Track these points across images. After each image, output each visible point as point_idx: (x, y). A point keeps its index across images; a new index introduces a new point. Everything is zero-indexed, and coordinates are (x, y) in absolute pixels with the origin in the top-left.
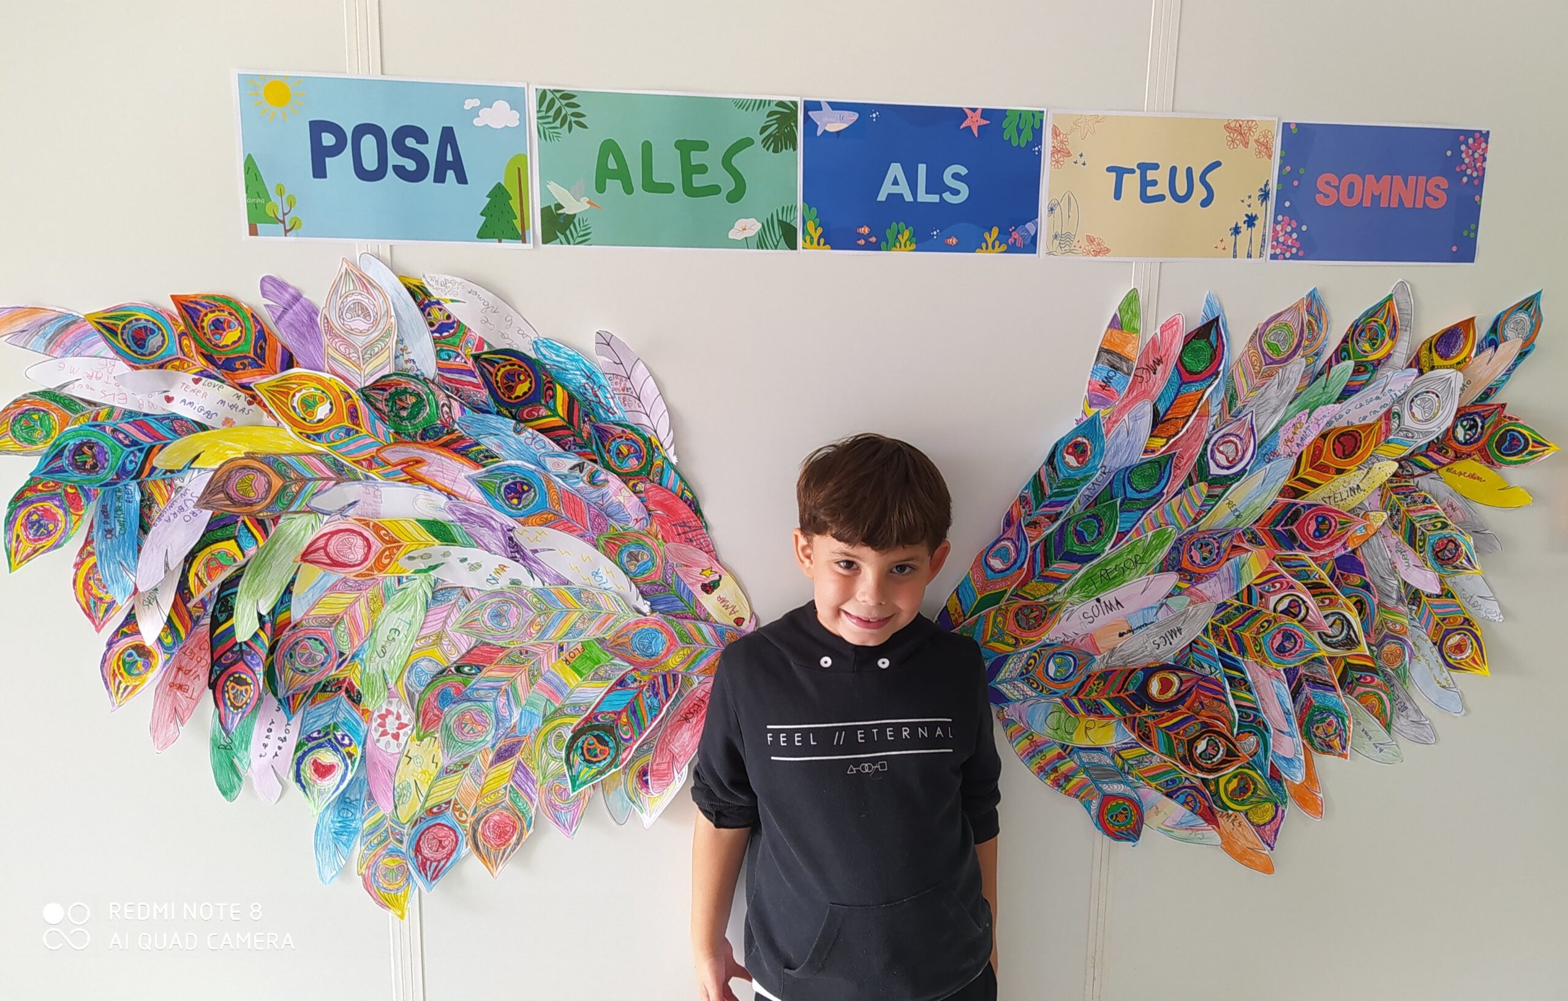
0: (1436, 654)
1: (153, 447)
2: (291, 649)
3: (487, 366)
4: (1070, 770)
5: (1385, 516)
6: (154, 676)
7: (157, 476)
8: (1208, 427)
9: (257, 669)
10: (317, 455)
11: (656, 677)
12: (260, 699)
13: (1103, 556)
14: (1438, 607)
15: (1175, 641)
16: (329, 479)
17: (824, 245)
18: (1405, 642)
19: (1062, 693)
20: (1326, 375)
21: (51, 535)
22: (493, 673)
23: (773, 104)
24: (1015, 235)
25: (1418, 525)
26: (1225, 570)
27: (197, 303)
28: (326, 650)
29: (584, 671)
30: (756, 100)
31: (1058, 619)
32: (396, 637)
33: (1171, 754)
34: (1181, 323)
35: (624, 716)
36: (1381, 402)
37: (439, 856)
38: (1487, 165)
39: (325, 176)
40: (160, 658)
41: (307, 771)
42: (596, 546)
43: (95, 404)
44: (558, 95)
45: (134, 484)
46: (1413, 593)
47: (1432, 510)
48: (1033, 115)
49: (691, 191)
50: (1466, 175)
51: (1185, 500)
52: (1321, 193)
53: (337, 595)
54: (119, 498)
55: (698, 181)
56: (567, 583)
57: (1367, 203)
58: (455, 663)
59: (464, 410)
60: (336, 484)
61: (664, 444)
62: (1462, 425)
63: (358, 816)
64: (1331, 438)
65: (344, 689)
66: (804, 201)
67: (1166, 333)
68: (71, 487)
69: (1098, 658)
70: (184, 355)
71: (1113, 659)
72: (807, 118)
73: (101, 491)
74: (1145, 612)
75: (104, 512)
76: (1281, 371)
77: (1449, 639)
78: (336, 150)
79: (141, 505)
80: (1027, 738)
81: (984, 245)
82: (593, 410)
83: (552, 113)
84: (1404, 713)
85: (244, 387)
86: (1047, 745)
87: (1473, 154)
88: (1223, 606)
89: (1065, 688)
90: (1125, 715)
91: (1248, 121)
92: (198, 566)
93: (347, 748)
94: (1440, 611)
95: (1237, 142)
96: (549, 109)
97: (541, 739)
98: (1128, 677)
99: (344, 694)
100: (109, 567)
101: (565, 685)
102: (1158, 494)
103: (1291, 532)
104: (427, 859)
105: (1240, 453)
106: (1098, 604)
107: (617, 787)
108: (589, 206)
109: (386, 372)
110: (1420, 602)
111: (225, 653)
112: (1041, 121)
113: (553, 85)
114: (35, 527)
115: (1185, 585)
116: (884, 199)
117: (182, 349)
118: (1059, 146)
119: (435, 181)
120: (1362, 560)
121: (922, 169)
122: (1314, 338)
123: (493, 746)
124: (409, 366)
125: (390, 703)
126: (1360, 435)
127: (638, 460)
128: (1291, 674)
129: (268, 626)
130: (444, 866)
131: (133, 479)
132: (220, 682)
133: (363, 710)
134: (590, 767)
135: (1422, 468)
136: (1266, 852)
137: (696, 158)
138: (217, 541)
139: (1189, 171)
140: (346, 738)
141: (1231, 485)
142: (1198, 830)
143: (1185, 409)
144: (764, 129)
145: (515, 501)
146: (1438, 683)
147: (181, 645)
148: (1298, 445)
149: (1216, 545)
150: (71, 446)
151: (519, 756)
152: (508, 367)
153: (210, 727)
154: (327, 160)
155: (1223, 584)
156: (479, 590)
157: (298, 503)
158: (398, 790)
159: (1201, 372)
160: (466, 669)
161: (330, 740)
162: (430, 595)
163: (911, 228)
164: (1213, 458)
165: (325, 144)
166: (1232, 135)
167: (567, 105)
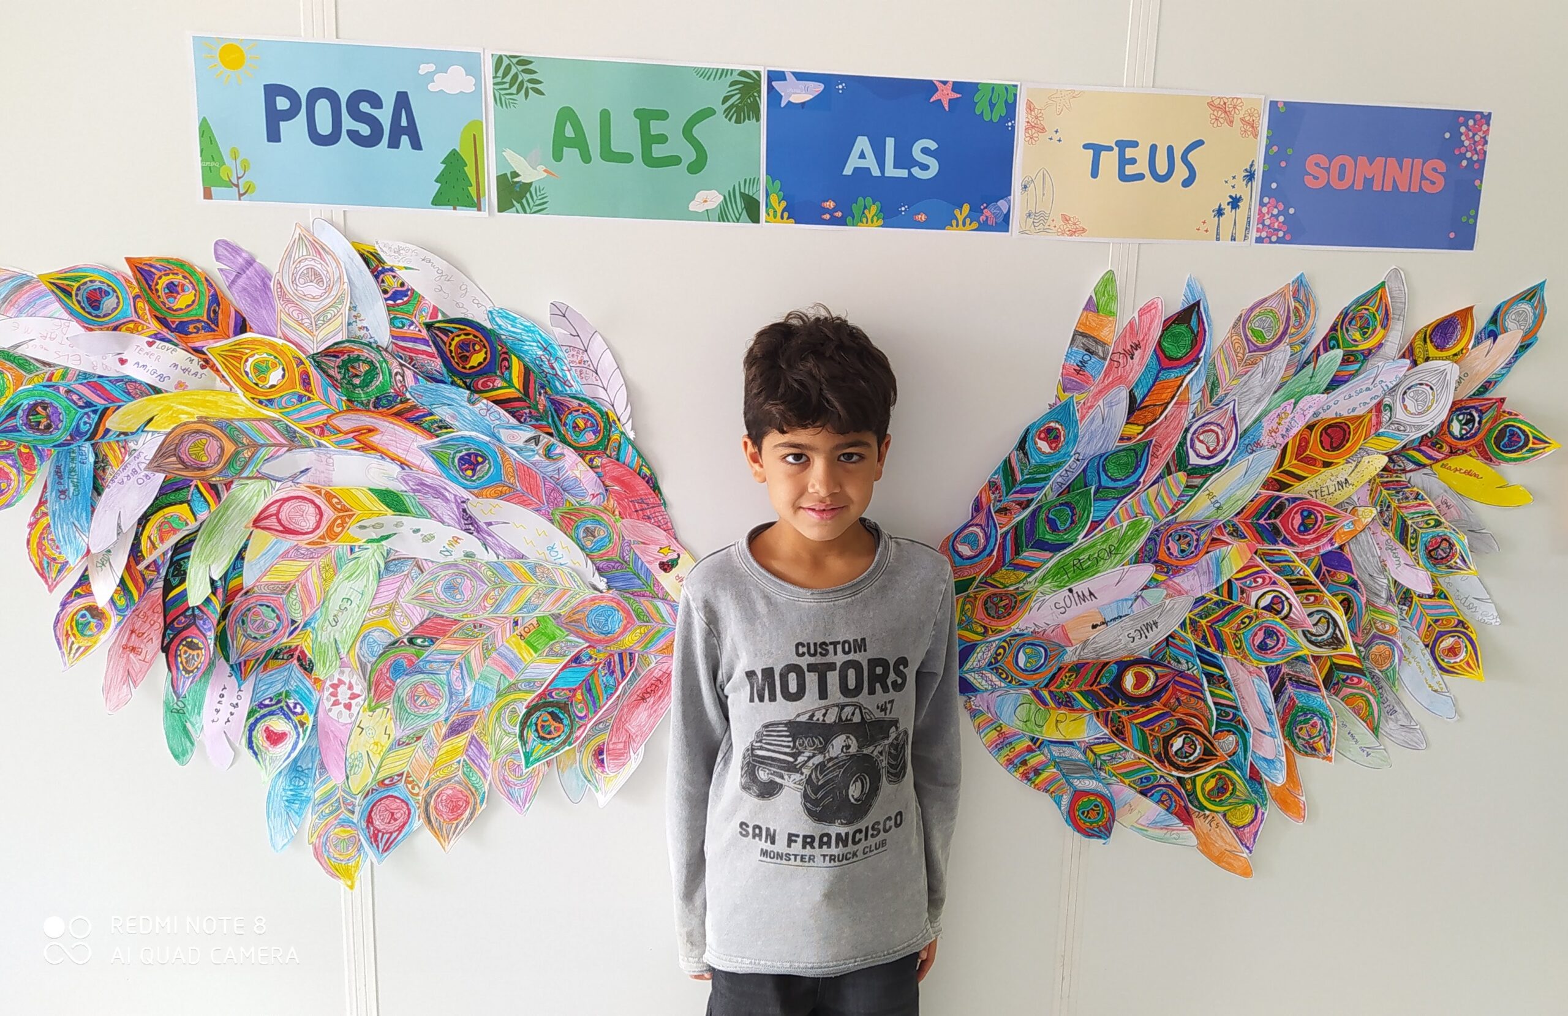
0: (1428, 656)
1: (107, 409)
2: (242, 615)
3: (440, 334)
6: (107, 637)
7: (111, 437)
8: (1188, 415)
9: (208, 634)
11: (612, 655)
12: (211, 664)
15: (1151, 635)
16: (281, 445)
17: (788, 218)
18: (1395, 643)
19: (1031, 684)
20: (1313, 364)
22: (445, 646)
23: (735, 74)
24: (987, 212)
25: (1409, 522)
26: (1204, 563)
27: (151, 266)
28: (278, 618)
30: (718, 69)
31: (1029, 608)
33: (1145, 750)
34: (1160, 307)
35: (579, 693)
37: (391, 828)
38: (1488, 148)
39: (279, 140)
40: (113, 619)
42: (551, 521)
43: (49, 365)
44: (515, 61)
45: (88, 444)
46: (1404, 593)
48: (1007, 89)
49: (650, 161)
50: (1467, 159)
51: (1162, 490)
52: (1310, 174)
54: (73, 459)
55: (658, 151)
56: (523, 557)
57: (1359, 186)
58: (407, 634)
59: (418, 379)
60: (288, 451)
64: (1318, 430)
65: (295, 657)
66: (767, 173)
68: (25, 447)
69: (1069, 649)
71: (1085, 651)
72: (770, 88)
73: (54, 451)
74: (1120, 604)
75: (58, 472)
76: (1264, 359)
77: (1442, 642)
78: (290, 114)
81: (954, 223)
83: (507, 79)
84: (1393, 717)
85: (197, 351)
86: (1015, 738)
87: (1473, 137)
89: (1035, 679)
90: (1097, 709)
91: (1233, 99)
92: (151, 529)
94: (1433, 611)
95: (1222, 121)
96: (505, 75)
97: (494, 714)
98: (1100, 671)
99: (295, 661)
101: (519, 660)
102: (1134, 483)
106: (1070, 594)
108: (545, 174)
110: (1411, 602)
112: (1015, 95)
113: (509, 51)
115: (1161, 578)
116: (850, 173)
118: (1033, 121)
119: (390, 146)
120: (1349, 557)
121: (890, 142)
122: (1301, 326)
123: (446, 720)
125: (342, 672)
126: (1349, 428)
127: (594, 433)
129: (220, 591)
130: (395, 838)
131: (86, 440)
132: (173, 646)
133: (316, 679)
134: (544, 744)
135: (1414, 463)
136: (1245, 855)
137: (656, 127)
138: (171, 505)
139: (1170, 149)
140: (298, 706)
141: (1212, 475)
142: (1173, 830)
143: (1164, 396)
144: (726, 100)
145: (469, 473)
148: (1283, 436)
149: (1195, 537)
150: (25, 406)
153: (163, 691)
154: (282, 123)
155: (1202, 578)
156: (432, 562)
158: (350, 760)
159: (1181, 358)
160: (419, 641)
161: (282, 707)
162: (382, 566)
163: (878, 203)
165: (279, 108)
166: (1215, 113)
167: (523, 71)
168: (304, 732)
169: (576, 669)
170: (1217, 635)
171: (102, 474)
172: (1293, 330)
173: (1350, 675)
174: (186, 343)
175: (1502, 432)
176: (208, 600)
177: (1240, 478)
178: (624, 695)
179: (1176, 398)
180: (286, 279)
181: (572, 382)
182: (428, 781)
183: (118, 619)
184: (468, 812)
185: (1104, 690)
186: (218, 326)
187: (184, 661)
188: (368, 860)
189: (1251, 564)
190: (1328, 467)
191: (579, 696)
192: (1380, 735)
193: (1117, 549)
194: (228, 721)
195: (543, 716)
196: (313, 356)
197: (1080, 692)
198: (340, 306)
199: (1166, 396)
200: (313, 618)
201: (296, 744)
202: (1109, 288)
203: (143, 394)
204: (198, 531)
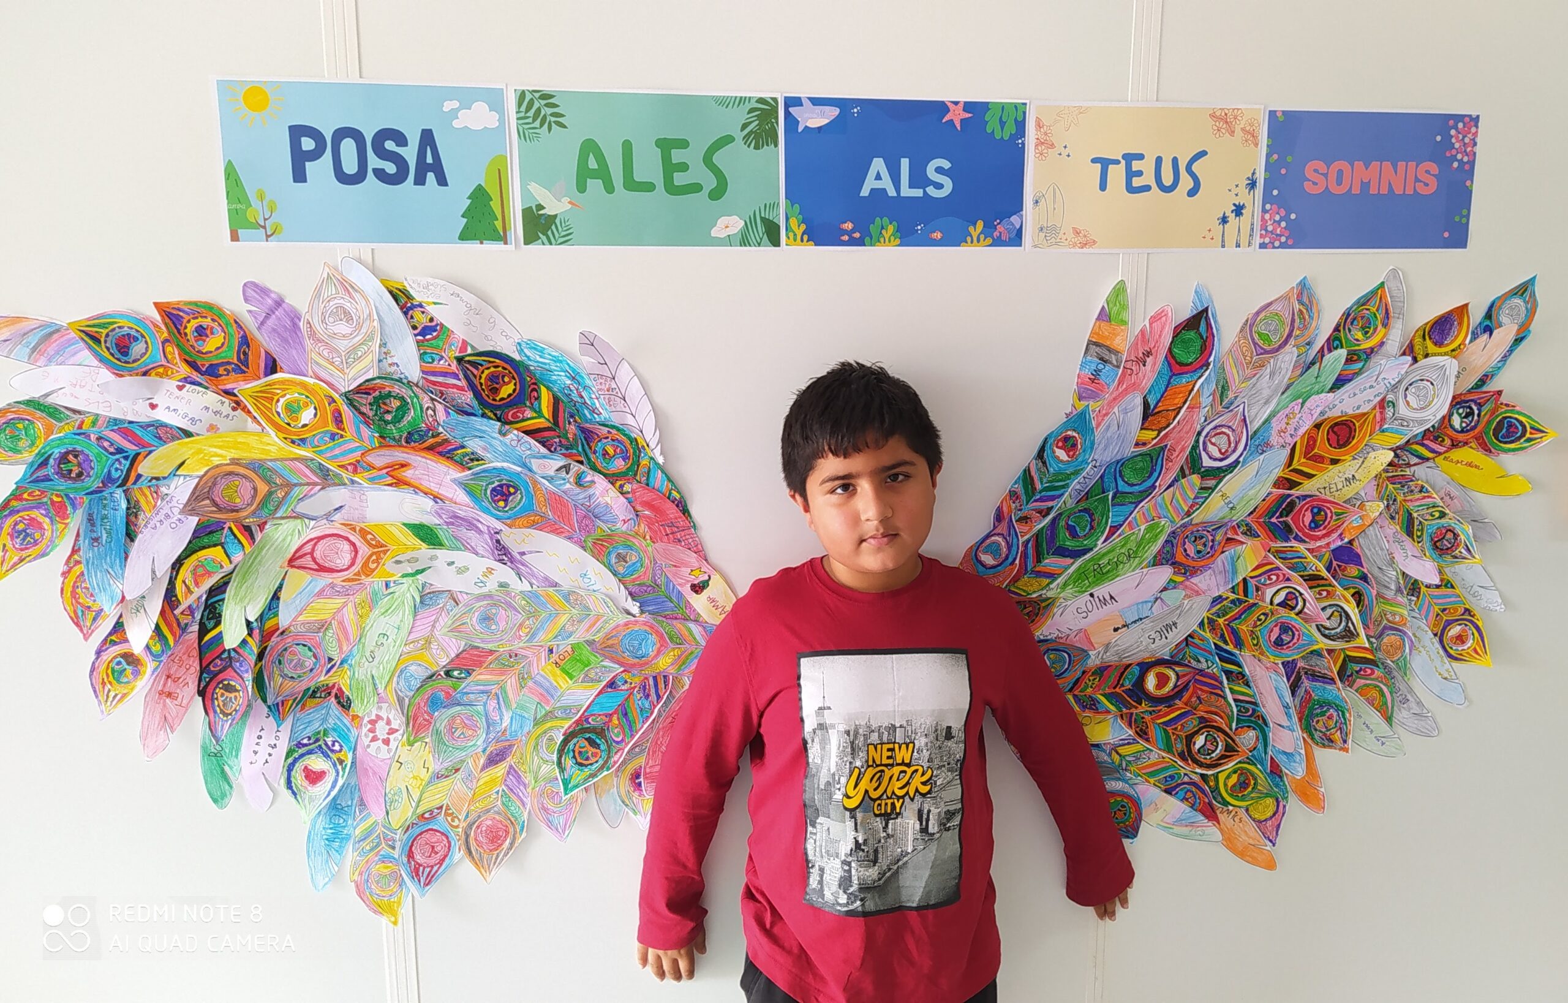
0: (1438, 645)
1: (138, 454)
2: (279, 655)
3: (470, 368)
6: (143, 684)
8: (1199, 419)
9: (245, 675)
12: (249, 706)
13: (1095, 550)
14: (1438, 597)
15: (1170, 635)
16: (315, 484)
17: (808, 241)
18: (1405, 633)
21: (37, 544)
22: (482, 677)
23: (753, 101)
24: (1000, 228)
25: (1415, 515)
27: (179, 310)
28: (315, 656)
30: (736, 97)
31: (1051, 614)
32: (385, 642)
33: (1169, 749)
34: (1170, 314)
35: (615, 718)
37: (432, 861)
38: (1477, 149)
39: (305, 181)
40: (149, 666)
41: (298, 777)
42: (583, 547)
44: (537, 95)
46: (1412, 584)
47: (1429, 500)
48: (1016, 107)
49: (672, 189)
50: (1457, 160)
51: (1177, 493)
52: (1310, 180)
53: (322, 600)
54: (105, 506)
55: (679, 179)
56: (556, 585)
57: (1356, 190)
58: (444, 667)
59: (449, 413)
60: (322, 489)
62: (1457, 413)
63: (350, 822)
64: (1324, 429)
66: (786, 198)
68: (58, 496)
70: (168, 362)
71: (1108, 654)
72: (788, 114)
73: (86, 499)
74: (1140, 606)
75: (91, 520)
76: (1272, 361)
78: (315, 155)
81: (969, 239)
83: (531, 113)
84: (1405, 706)
85: (228, 393)
87: (1463, 139)
88: (1218, 599)
90: (1122, 711)
91: (1234, 110)
92: (185, 573)
94: (1440, 601)
95: (1224, 131)
96: (528, 110)
97: (532, 742)
98: (1124, 672)
99: (333, 699)
100: (96, 576)
101: (555, 688)
103: (1286, 524)
104: (420, 865)
105: (1233, 445)
106: (1091, 599)
107: (609, 790)
108: (570, 206)
110: (1419, 593)
111: (214, 660)
112: (1024, 113)
113: (532, 86)
114: (21, 536)
115: (1179, 579)
116: (867, 194)
118: (1043, 138)
119: (416, 183)
120: (1359, 551)
121: (905, 163)
123: (484, 751)
124: (394, 368)
125: (380, 708)
126: (1354, 425)
127: (624, 460)
128: (1289, 667)
129: (256, 632)
130: (437, 871)
131: (118, 487)
133: (353, 716)
134: (581, 770)
136: (1268, 848)
137: (677, 156)
138: (204, 548)
139: (1175, 161)
140: (336, 744)
143: (1176, 401)
144: (744, 127)
146: (1440, 674)
147: (170, 653)
148: (1291, 436)
150: (57, 452)
151: (510, 760)
152: (492, 369)
153: (200, 736)
154: (307, 164)
156: (467, 594)
157: (284, 508)
158: (390, 796)
159: (1192, 363)
161: (320, 746)
162: (418, 600)
163: (895, 223)
164: (1205, 449)
165: (304, 148)
166: (1217, 124)
167: (546, 105)
168: (344, 769)
169: (612, 694)
170: (1234, 633)
172: (1298, 332)
173: (1363, 666)
174: (216, 386)
176: (244, 642)
177: (1251, 479)
179: (1188, 403)
181: (600, 409)
182: (468, 813)
183: (155, 664)
184: (508, 841)
185: (1126, 692)
188: (410, 895)
190: (1336, 464)
191: (615, 721)
192: (1393, 724)
193: (1135, 552)
194: (267, 762)
195: (580, 742)
196: (346, 395)
197: (1101, 694)
199: (1178, 401)
201: (335, 782)
202: (1121, 297)
203: (174, 438)
204: (232, 573)
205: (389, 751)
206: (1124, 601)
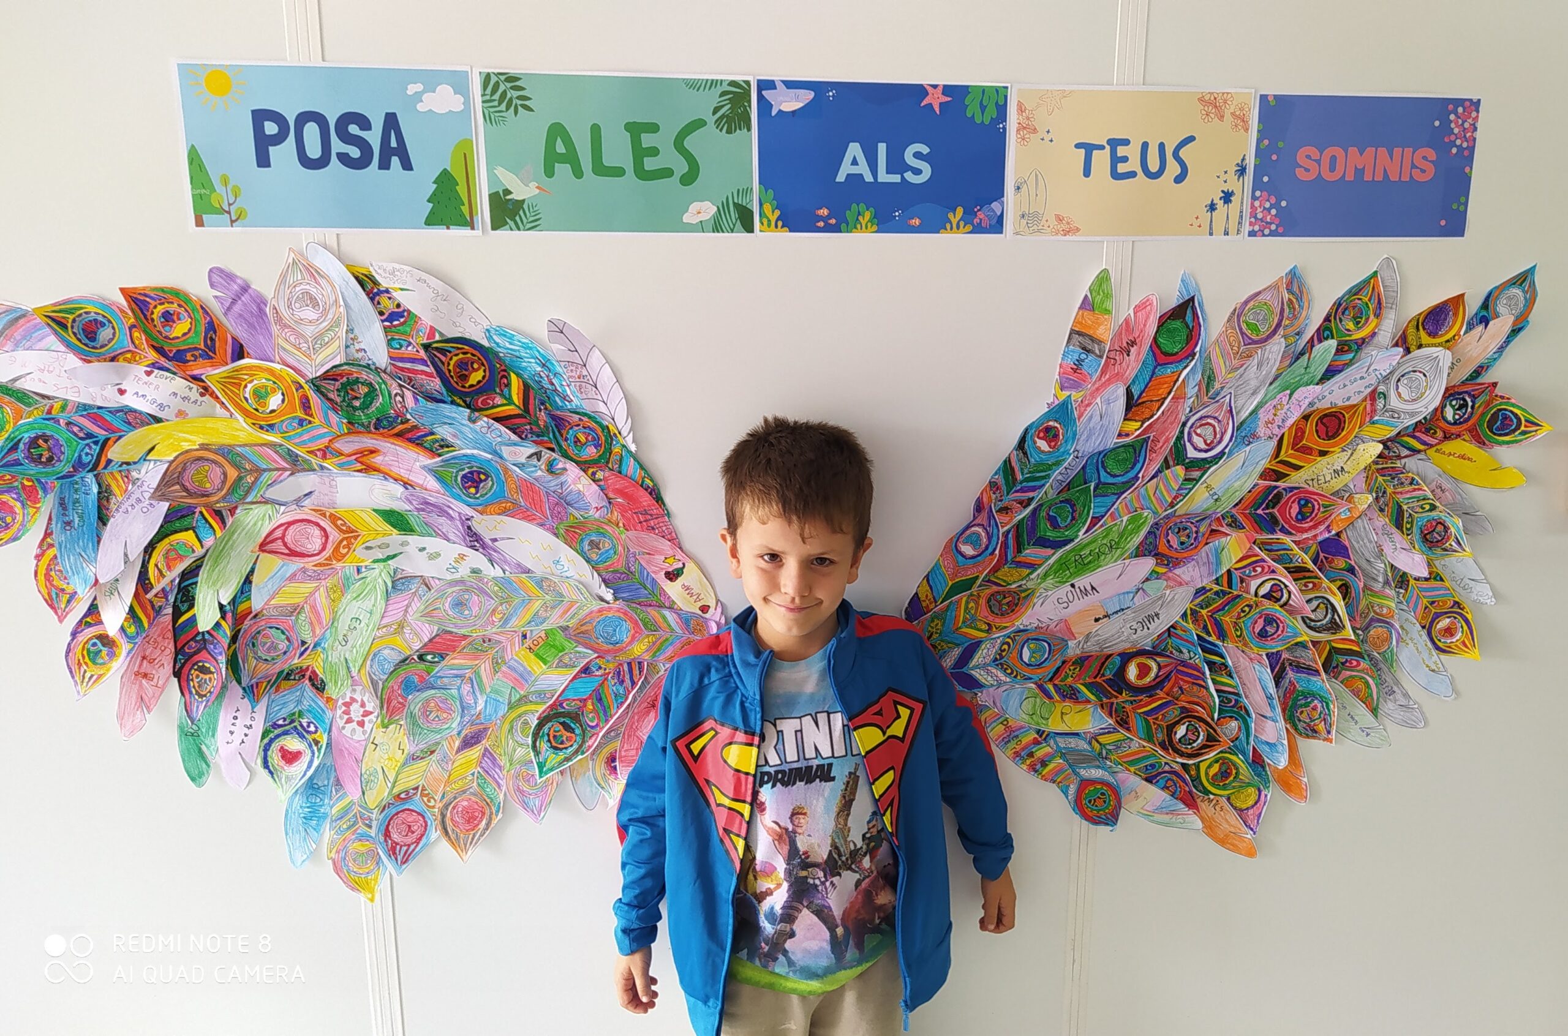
0: (1425, 637)
1: (108, 439)
2: (253, 638)
4: (1047, 755)
5: (1370, 498)
6: (119, 665)
9: (220, 658)
10: (272, 445)
11: (621, 664)
12: (224, 687)
13: (1076, 541)
15: (1152, 626)
16: (284, 469)
17: (782, 227)
18: (1392, 626)
19: (1036, 678)
20: (1307, 355)
22: (456, 661)
23: (725, 84)
24: (981, 215)
25: (1405, 507)
27: (146, 295)
28: (288, 639)
29: (548, 659)
30: (707, 80)
31: (1032, 604)
32: (358, 627)
33: (1150, 739)
34: (1155, 303)
35: (589, 703)
36: (1365, 382)
37: (408, 840)
38: (1478, 135)
39: (269, 165)
41: (275, 757)
42: (555, 534)
43: (48, 398)
44: (503, 78)
45: (90, 476)
46: (1401, 576)
47: (1421, 492)
48: (997, 91)
49: (643, 174)
50: (1456, 146)
51: (1161, 484)
52: (1301, 167)
53: (296, 585)
54: (76, 490)
55: (650, 164)
56: (528, 571)
57: (1350, 177)
58: (417, 651)
61: (622, 432)
64: (1314, 420)
65: (307, 677)
66: (760, 183)
67: (1139, 314)
69: (1071, 644)
70: (136, 348)
71: (1089, 644)
72: (760, 97)
75: (62, 504)
76: (1259, 352)
77: (1438, 623)
78: (279, 139)
79: (99, 497)
80: (1002, 723)
81: (948, 226)
82: (549, 398)
83: (497, 96)
84: (1391, 697)
85: (196, 379)
87: (1462, 125)
90: (1102, 701)
91: (1223, 94)
92: (157, 557)
93: (314, 736)
96: (493, 92)
97: (506, 726)
98: (1103, 664)
99: (307, 682)
101: (529, 673)
103: (1272, 516)
104: (397, 844)
106: (1073, 590)
108: (537, 191)
109: (337, 362)
110: (1408, 585)
111: (189, 642)
112: (1006, 97)
113: (495, 68)
115: (1161, 570)
116: (843, 180)
117: (133, 342)
118: (1025, 123)
119: (380, 168)
120: (1347, 543)
121: (882, 148)
123: (459, 733)
126: (1344, 416)
127: (596, 448)
128: (1274, 659)
129: (229, 615)
130: (413, 850)
131: (89, 471)
134: (556, 754)
135: (1409, 449)
136: (1249, 836)
137: (647, 140)
138: (176, 532)
139: (1162, 146)
140: (312, 725)
141: (1209, 468)
143: (1160, 392)
144: (716, 110)
145: (473, 490)
146: (1427, 666)
147: (144, 635)
148: (1279, 427)
149: (1194, 529)
152: (461, 356)
153: (176, 715)
154: (271, 149)
156: (439, 579)
157: (254, 493)
158: (366, 776)
159: (1177, 353)
160: (429, 657)
161: (295, 727)
162: (390, 585)
163: (872, 209)
164: (1190, 440)
165: (267, 132)
166: (1206, 108)
167: (512, 88)
168: (319, 750)
169: (585, 680)
170: (1218, 625)
171: (105, 503)
172: (1287, 322)
173: (1349, 658)
175: (1495, 416)
176: (218, 625)
177: (1237, 470)
178: (634, 703)
179: (1172, 394)
180: (282, 304)
184: (484, 822)
185: (1108, 681)
186: (215, 354)
187: (196, 685)
188: (387, 873)
189: (1249, 553)
190: (1324, 455)
194: (243, 742)
197: (1082, 684)
198: (337, 330)
200: (323, 638)
202: (1104, 286)
203: (144, 423)
204: (204, 556)
205: (364, 733)
206: (1104, 592)
